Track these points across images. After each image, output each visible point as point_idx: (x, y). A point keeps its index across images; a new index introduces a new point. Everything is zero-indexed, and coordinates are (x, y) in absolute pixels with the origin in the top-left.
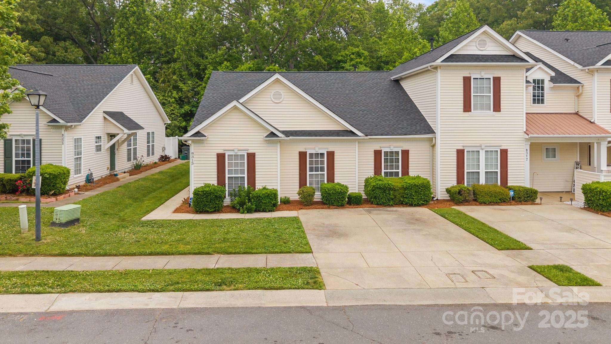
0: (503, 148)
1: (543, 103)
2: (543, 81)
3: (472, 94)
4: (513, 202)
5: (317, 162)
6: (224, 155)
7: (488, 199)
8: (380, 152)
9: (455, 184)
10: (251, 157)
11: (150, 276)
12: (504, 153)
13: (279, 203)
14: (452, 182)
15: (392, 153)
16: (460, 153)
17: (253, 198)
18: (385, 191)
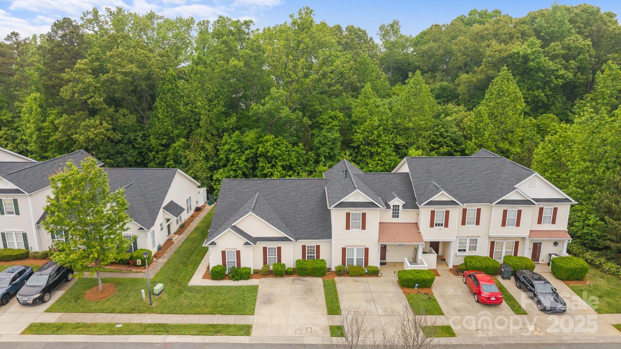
0: (366, 247)
1: (398, 217)
2: (399, 206)
3: (351, 221)
4: (367, 275)
5: (272, 252)
6: (225, 251)
7: (353, 274)
8: (305, 246)
9: (341, 264)
10: (238, 253)
11: (194, 328)
12: (367, 250)
13: (252, 273)
14: (340, 263)
15: (311, 246)
16: (344, 250)
17: (238, 274)
18: (302, 270)
